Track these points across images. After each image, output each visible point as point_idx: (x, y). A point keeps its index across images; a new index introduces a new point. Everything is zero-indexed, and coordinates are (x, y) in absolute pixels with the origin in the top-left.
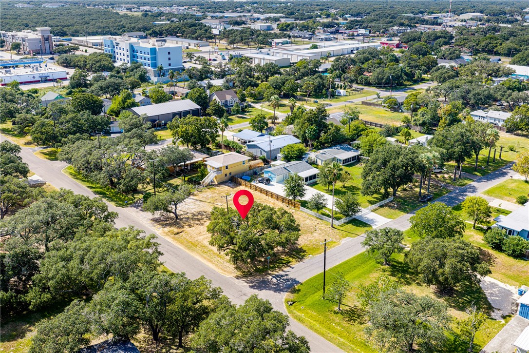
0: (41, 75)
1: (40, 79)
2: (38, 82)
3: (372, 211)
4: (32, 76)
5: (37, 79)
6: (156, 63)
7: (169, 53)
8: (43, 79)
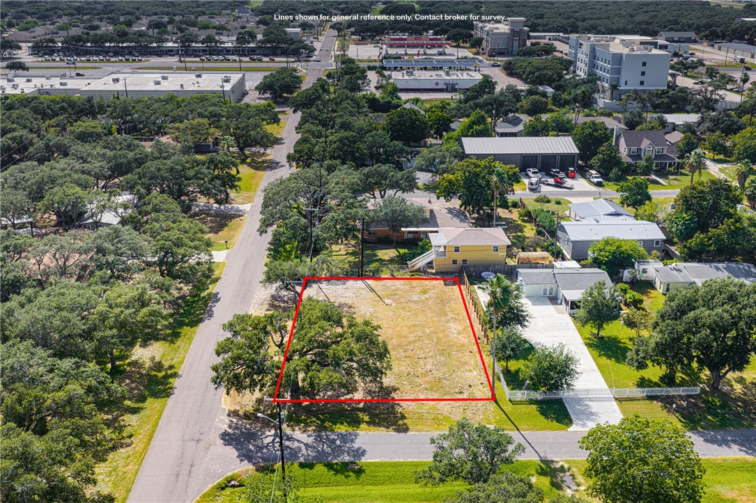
0: (447, 81)
1: (445, 87)
2: (441, 90)
3: (616, 399)
4: (436, 81)
5: (441, 86)
6: (619, 78)
7: (644, 64)
8: (450, 88)
